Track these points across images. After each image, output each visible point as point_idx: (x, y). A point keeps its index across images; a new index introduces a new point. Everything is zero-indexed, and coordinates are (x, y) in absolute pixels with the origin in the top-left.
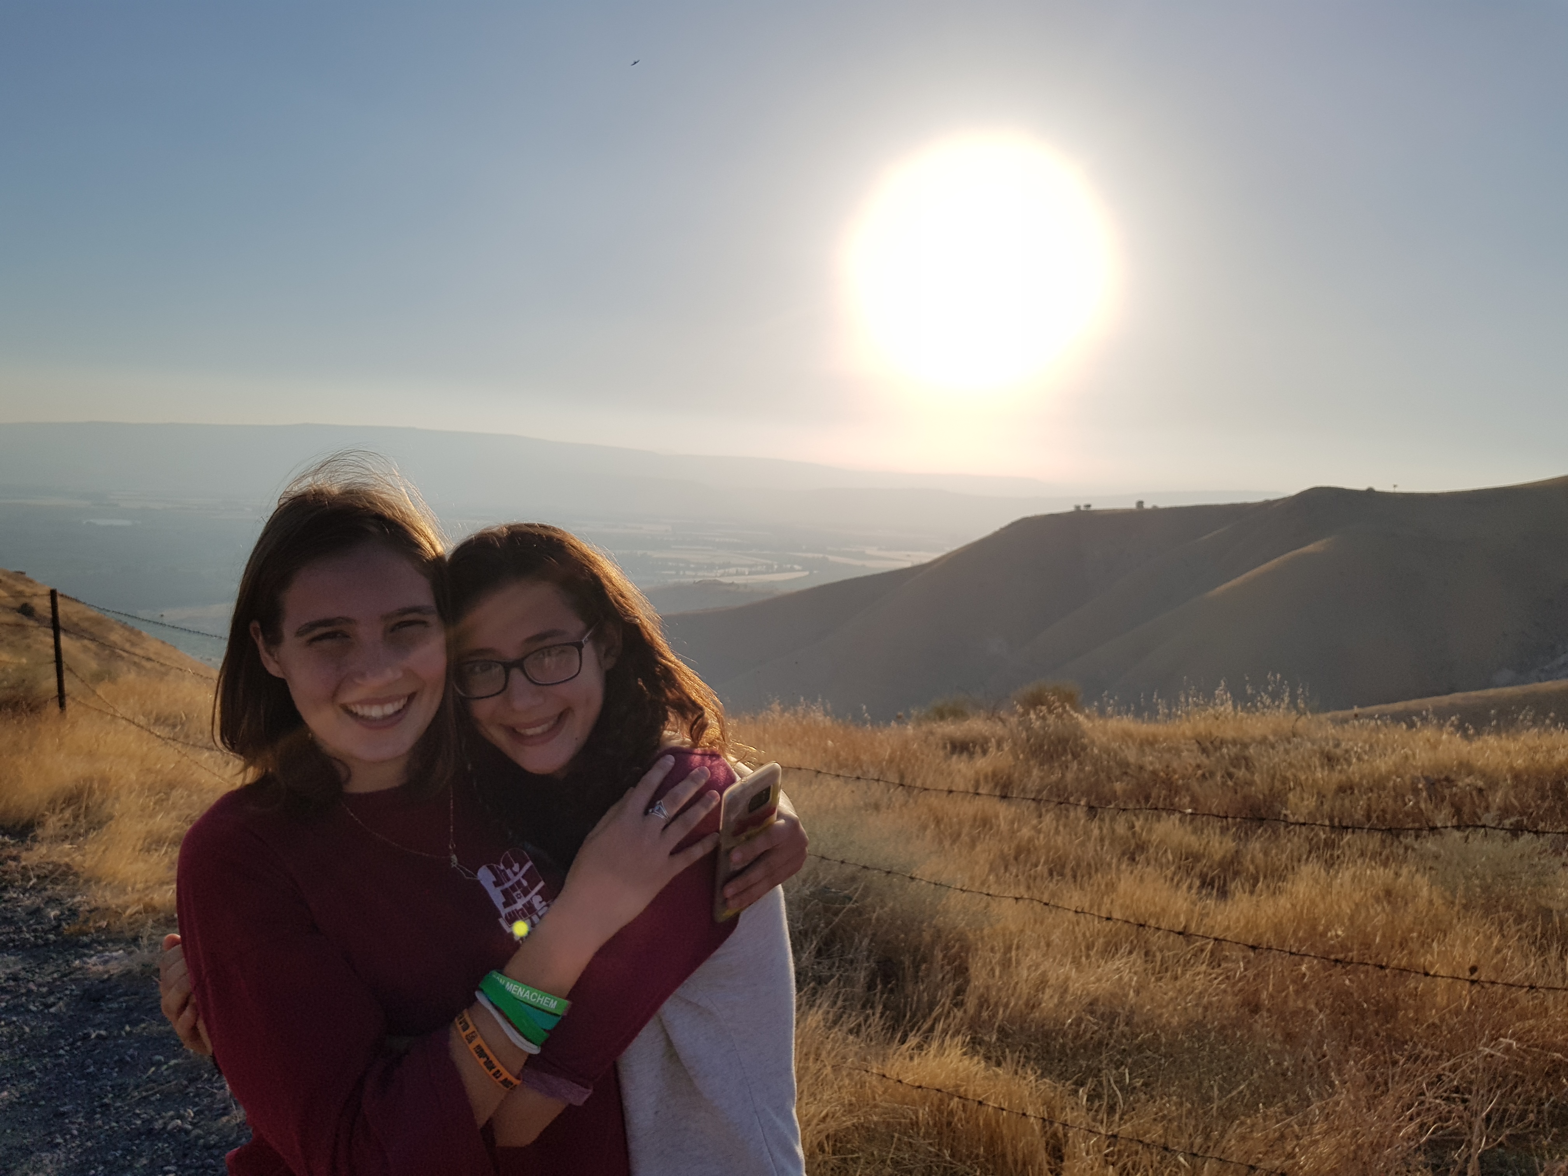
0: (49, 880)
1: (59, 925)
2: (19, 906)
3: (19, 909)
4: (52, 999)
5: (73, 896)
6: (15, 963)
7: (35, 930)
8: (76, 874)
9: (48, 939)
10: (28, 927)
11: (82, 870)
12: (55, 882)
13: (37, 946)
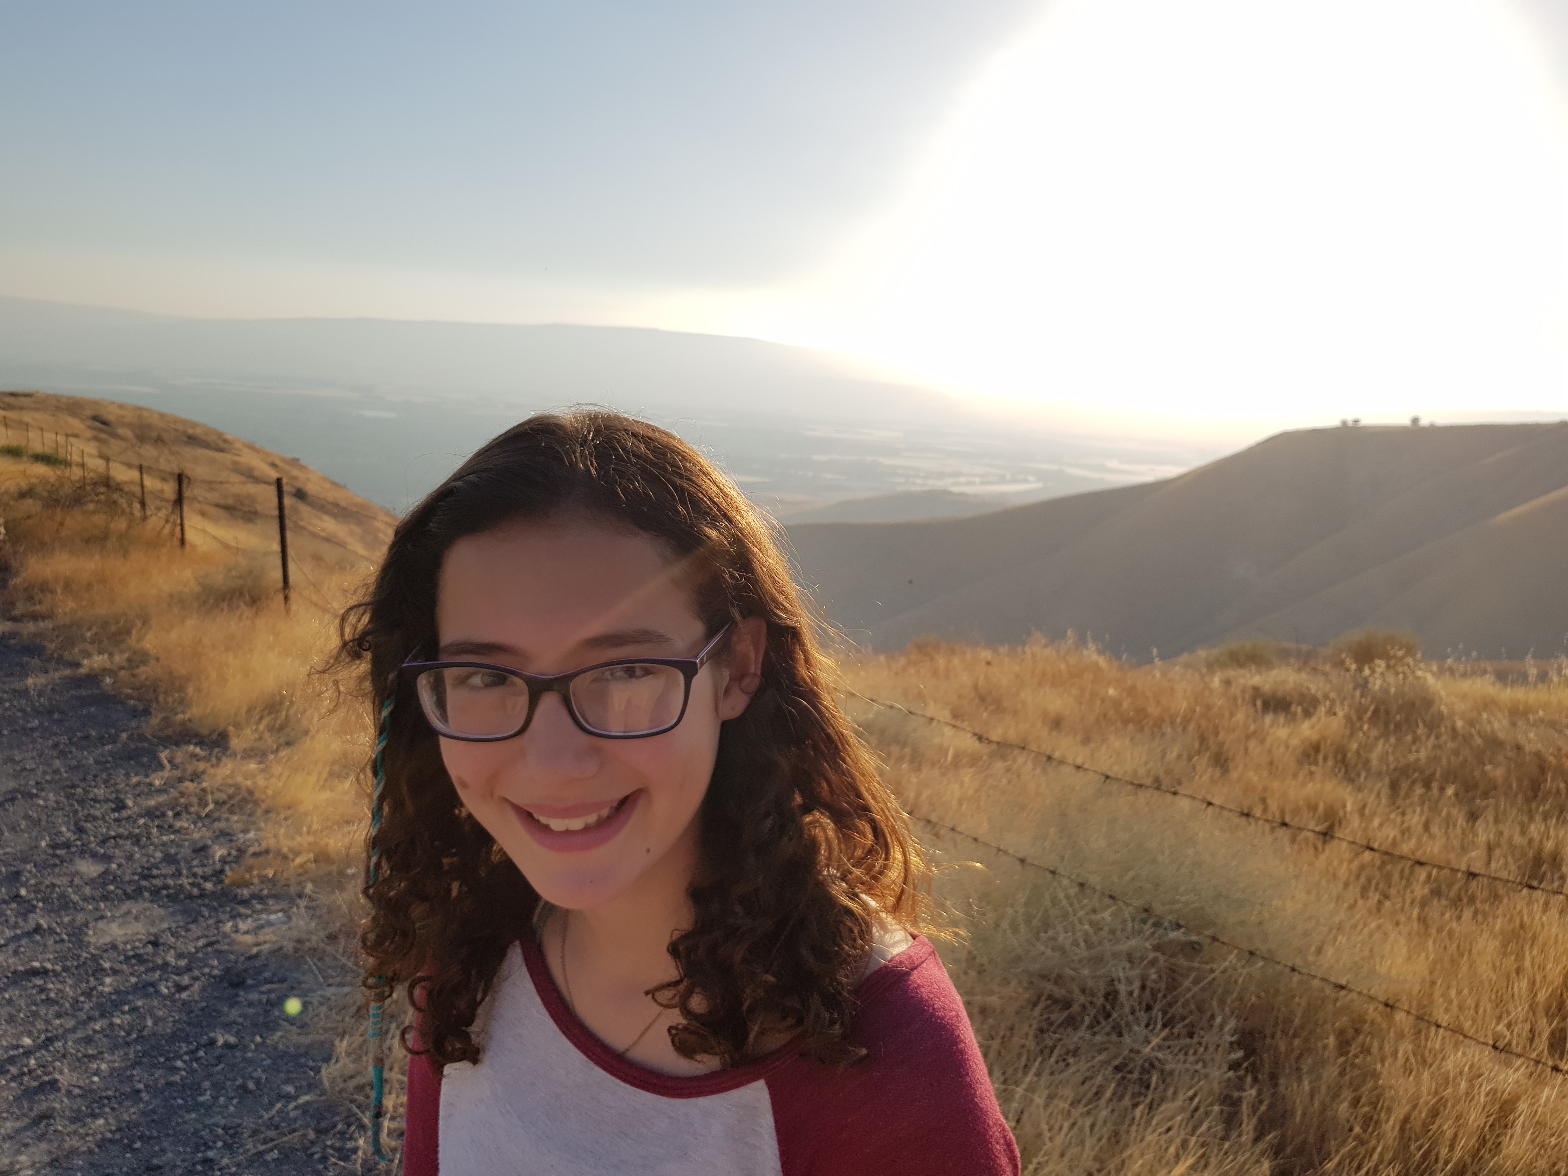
0: (228, 806)
1: (222, 871)
2: (186, 840)
3: (187, 844)
4: (186, 980)
5: (246, 831)
6: (162, 919)
7: (195, 875)
8: (256, 803)
9: (204, 889)
10: (190, 869)
11: (263, 797)
12: (232, 812)
13: (190, 897)
